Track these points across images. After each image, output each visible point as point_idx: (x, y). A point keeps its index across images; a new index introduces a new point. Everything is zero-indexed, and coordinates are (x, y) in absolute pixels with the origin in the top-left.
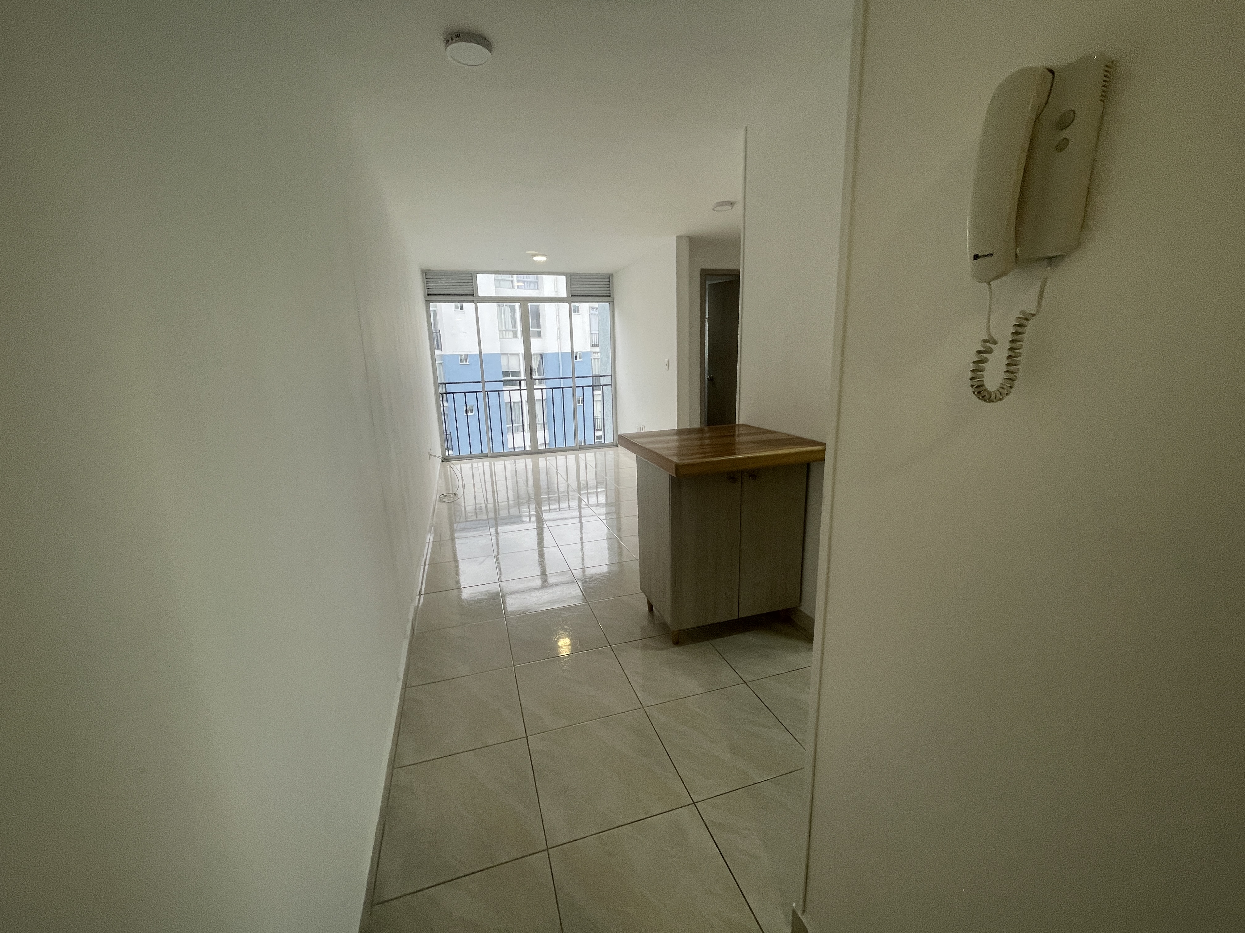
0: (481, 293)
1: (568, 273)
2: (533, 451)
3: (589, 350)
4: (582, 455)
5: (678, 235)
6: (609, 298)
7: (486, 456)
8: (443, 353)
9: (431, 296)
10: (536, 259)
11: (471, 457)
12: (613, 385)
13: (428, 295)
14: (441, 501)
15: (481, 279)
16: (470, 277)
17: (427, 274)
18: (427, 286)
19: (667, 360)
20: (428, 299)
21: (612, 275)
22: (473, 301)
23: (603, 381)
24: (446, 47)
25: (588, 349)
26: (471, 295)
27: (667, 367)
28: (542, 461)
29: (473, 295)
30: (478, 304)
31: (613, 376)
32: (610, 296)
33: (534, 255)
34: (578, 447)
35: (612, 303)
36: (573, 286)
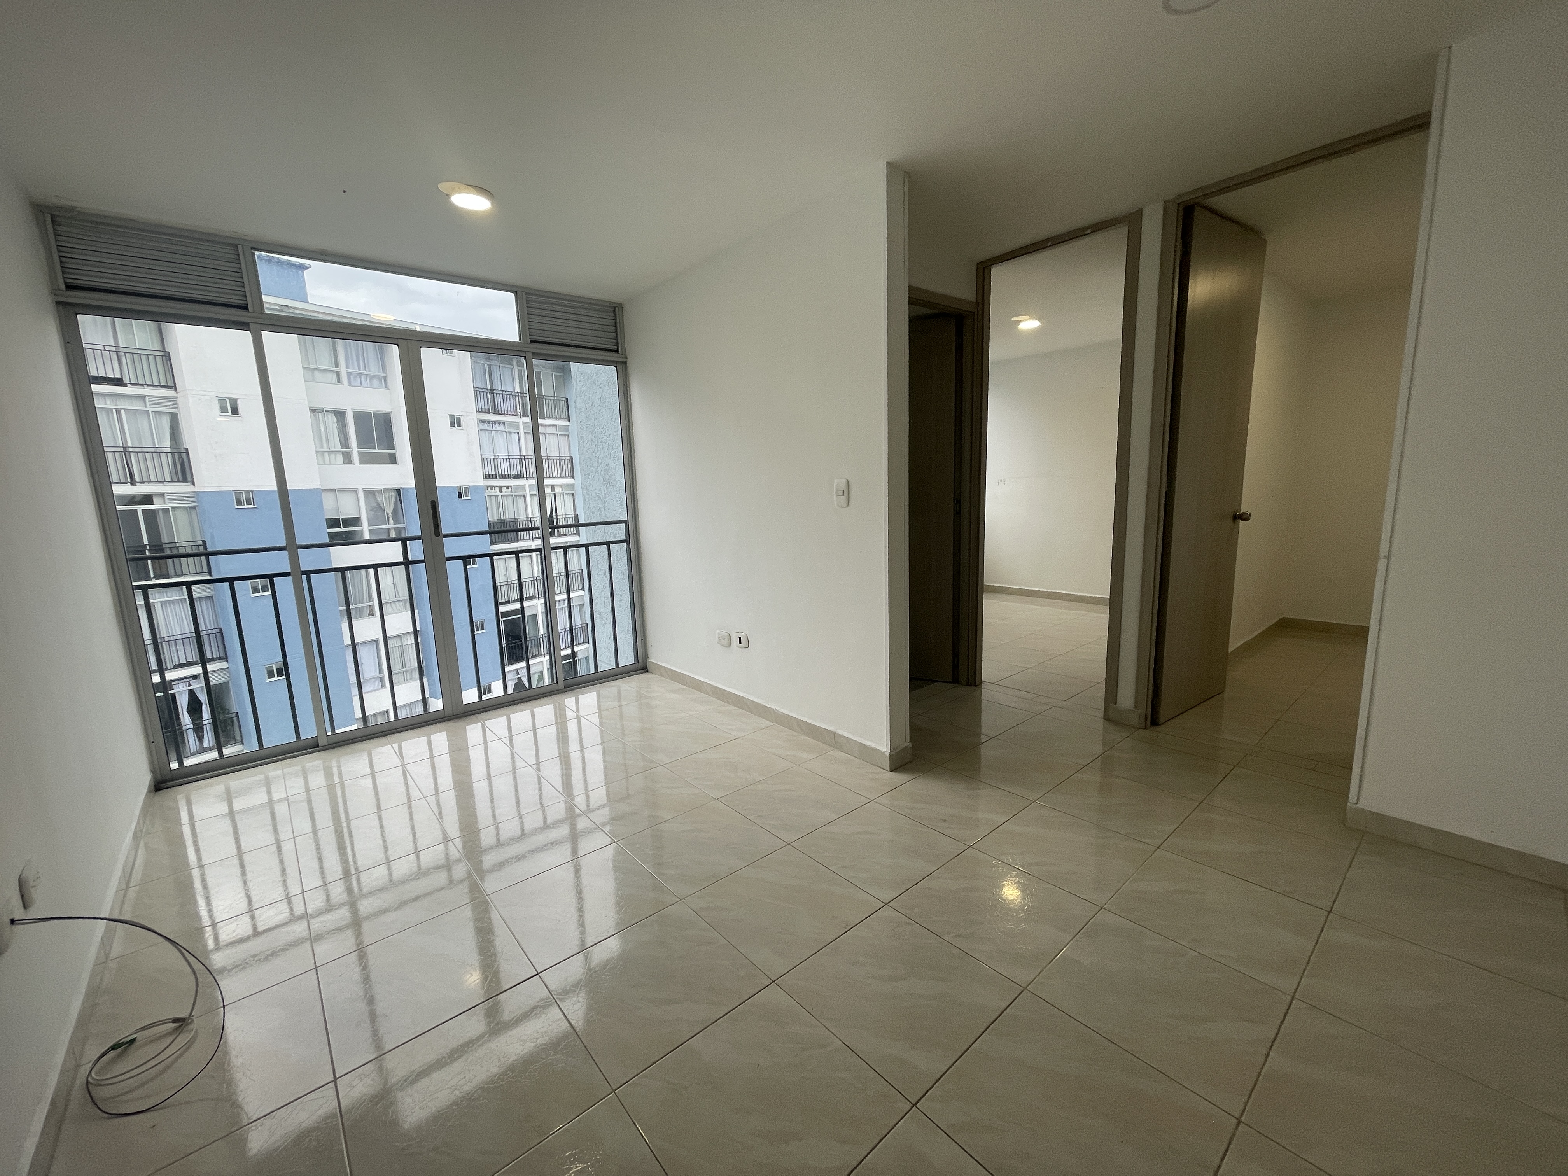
6: (615, 354)
8: (198, 489)
10: (463, 200)
12: (633, 542)
13: (69, 287)
18: (57, 255)
21: (621, 306)
22: (242, 325)
25: (481, 482)
27: (840, 498)
29: (245, 308)
31: (632, 522)
32: (617, 351)
34: (561, 686)
35: (622, 366)
36: (533, 318)
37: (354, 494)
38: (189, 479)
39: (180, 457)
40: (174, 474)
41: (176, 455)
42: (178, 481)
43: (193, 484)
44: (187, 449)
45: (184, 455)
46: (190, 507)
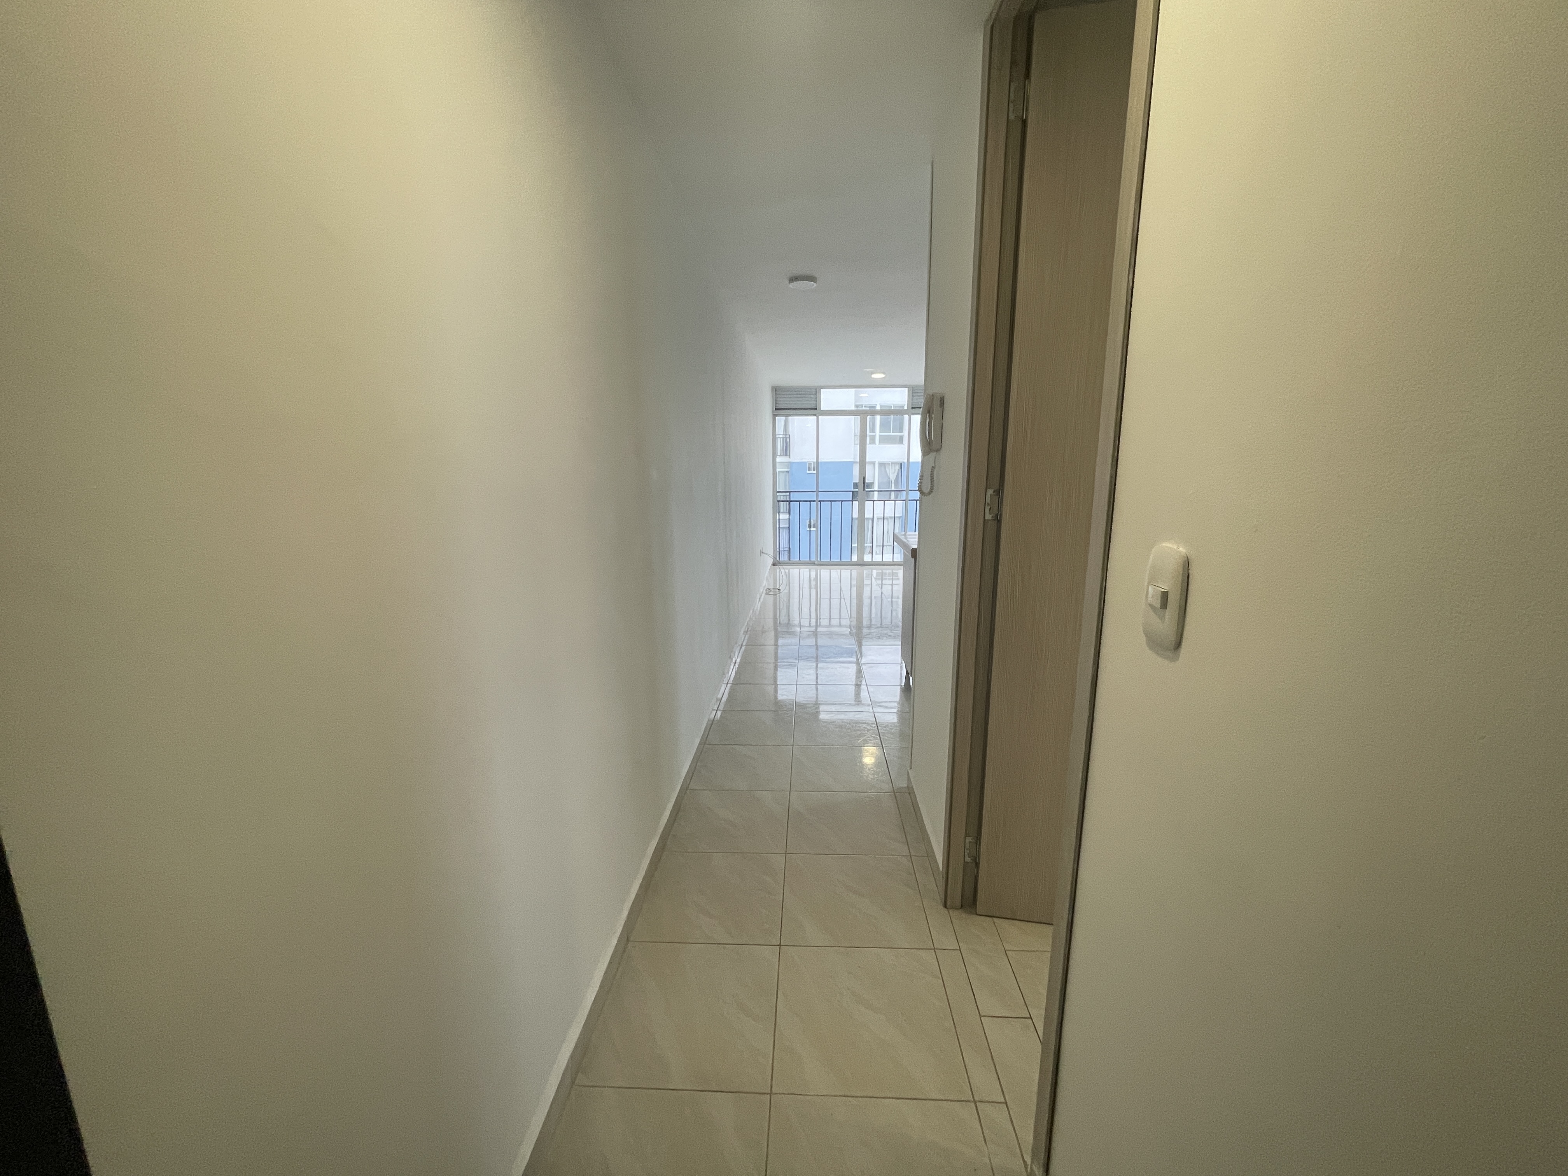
0: (824, 407)
1: (910, 385)
2: (859, 563)
7: (814, 564)
8: (791, 460)
9: (778, 410)
10: (874, 376)
11: (800, 563)
13: (776, 409)
14: (767, 594)
15: (825, 394)
16: (815, 392)
17: (776, 390)
18: (776, 401)
20: (776, 413)
22: (815, 415)
24: (789, 283)
26: (813, 409)
29: (816, 409)
30: (820, 417)
36: (914, 398)
37: (872, 465)
38: (788, 454)
39: (786, 441)
40: (782, 452)
41: (785, 439)
42: (783, 456)
43: (790, 457)
45: (788, 439)
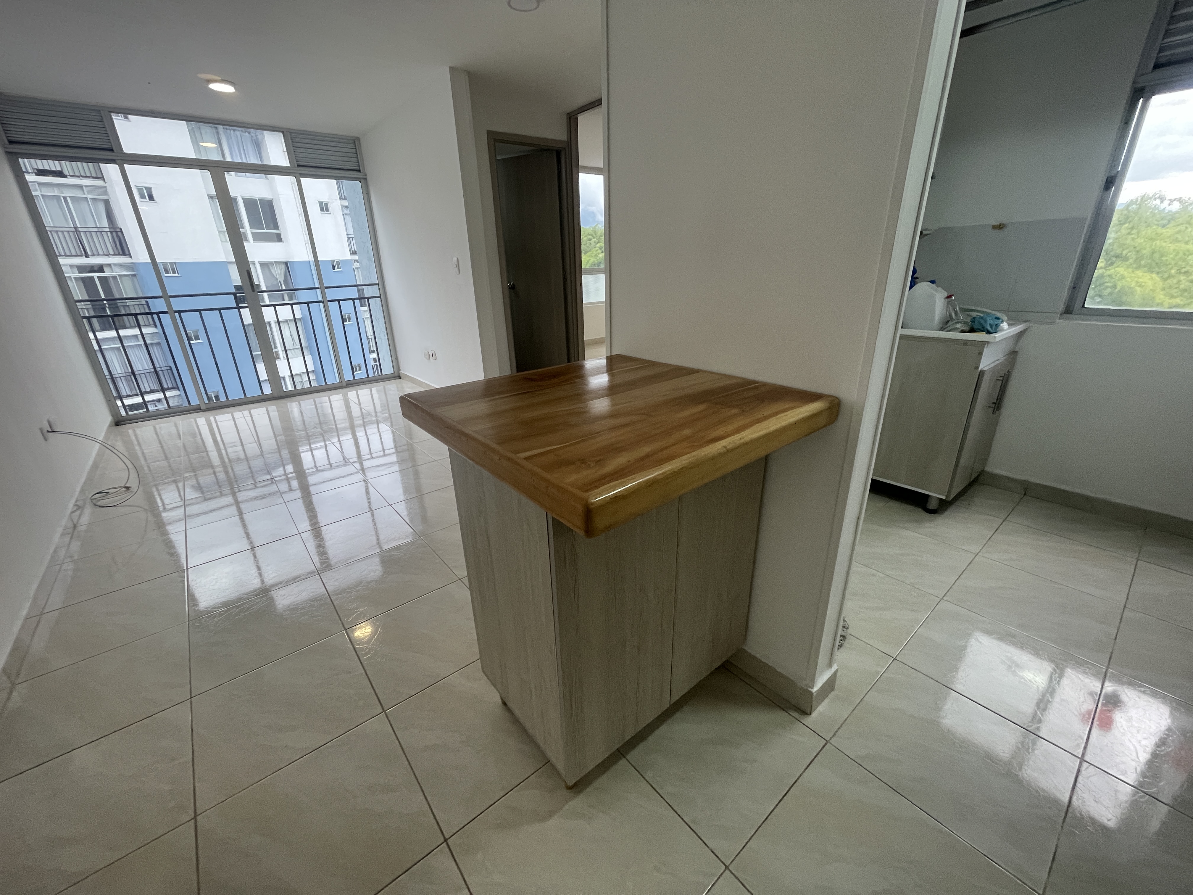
2: (276, 395)
3: (350, 259)
4: (352, 394)
5: (451, 65)
6: (358, 173)
9: (18, 145)
10: (216, 87)
12: (383, 297)
13: (11, 142)
15: (122, 123)
19: (455, 259)
21: (358, 139)
23: (368, 292)
25: (348, 257)
26: (112, 151)
27: (457, 269)
28: (294, 407)
31: (381, 284)
32: (359, 171)
33: (209, 81)
34: (344, 384)
35: (364, 180)
36: (298, 150)
38: (127, 253)
39: (118, 236)
40: (115, 249)
41: (114, 234)
42: (119, 255)
43: (131, 257)
44: (121, 229)
45: (120, 234)
46: (132, 275)
